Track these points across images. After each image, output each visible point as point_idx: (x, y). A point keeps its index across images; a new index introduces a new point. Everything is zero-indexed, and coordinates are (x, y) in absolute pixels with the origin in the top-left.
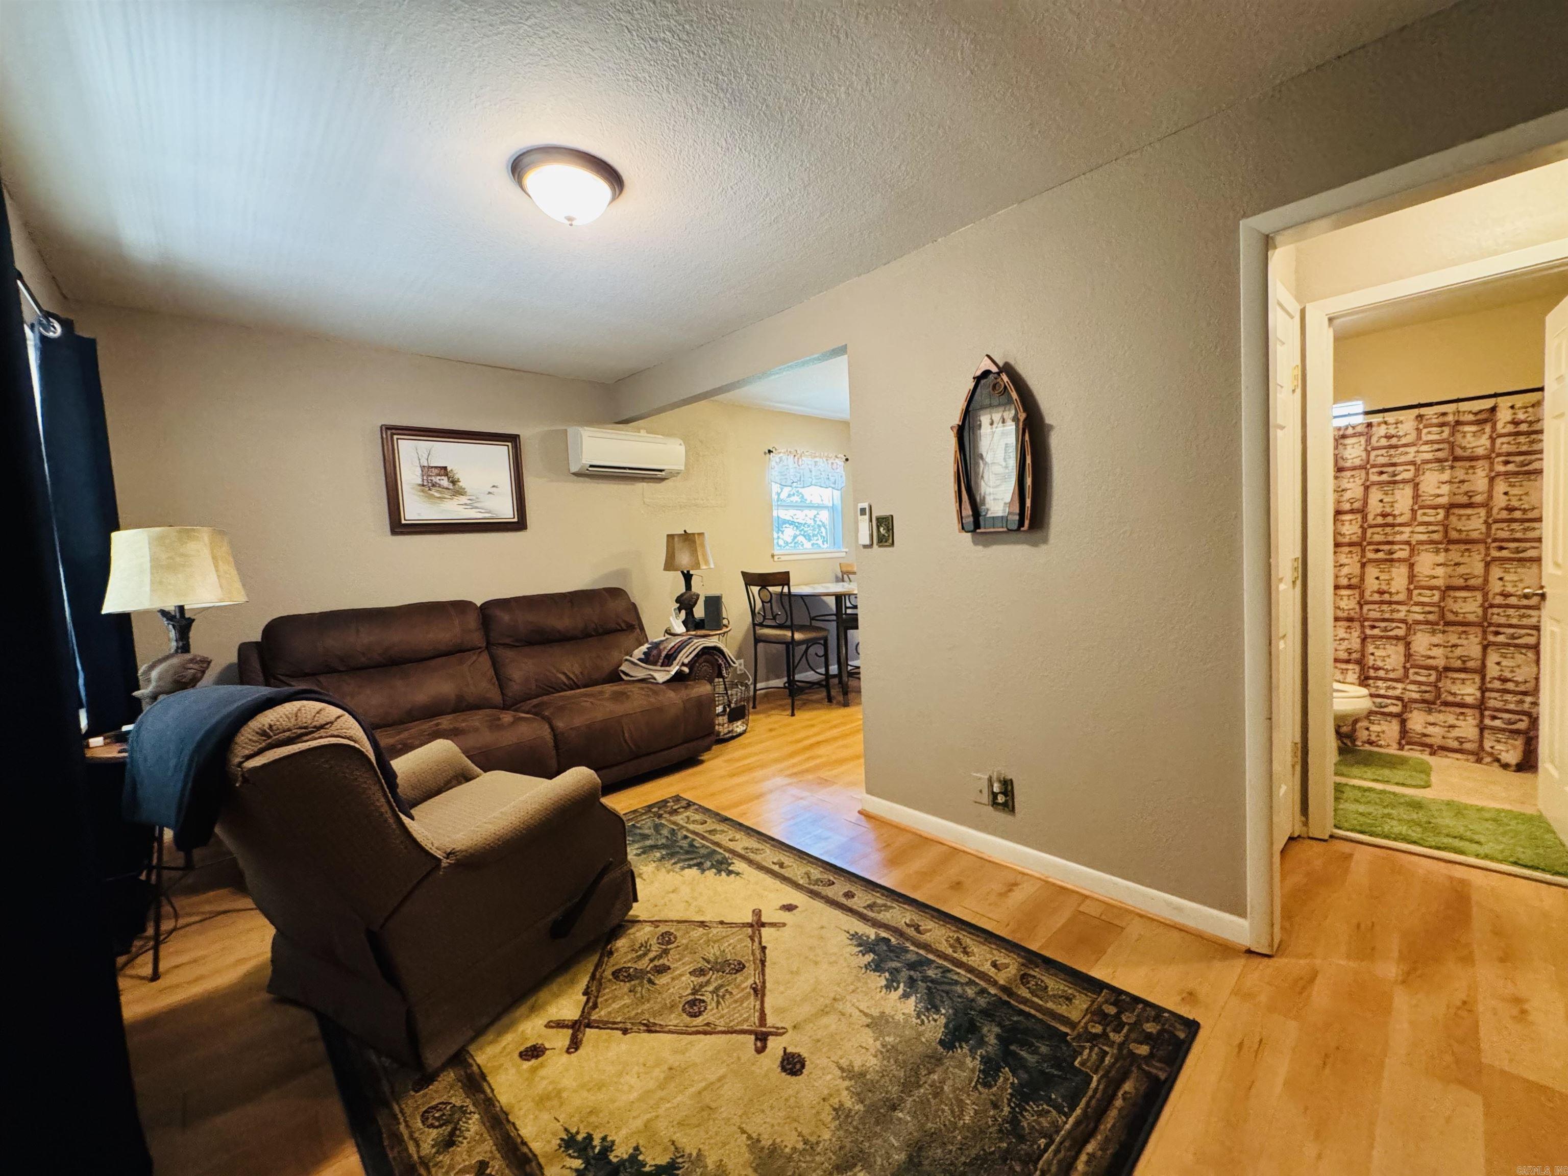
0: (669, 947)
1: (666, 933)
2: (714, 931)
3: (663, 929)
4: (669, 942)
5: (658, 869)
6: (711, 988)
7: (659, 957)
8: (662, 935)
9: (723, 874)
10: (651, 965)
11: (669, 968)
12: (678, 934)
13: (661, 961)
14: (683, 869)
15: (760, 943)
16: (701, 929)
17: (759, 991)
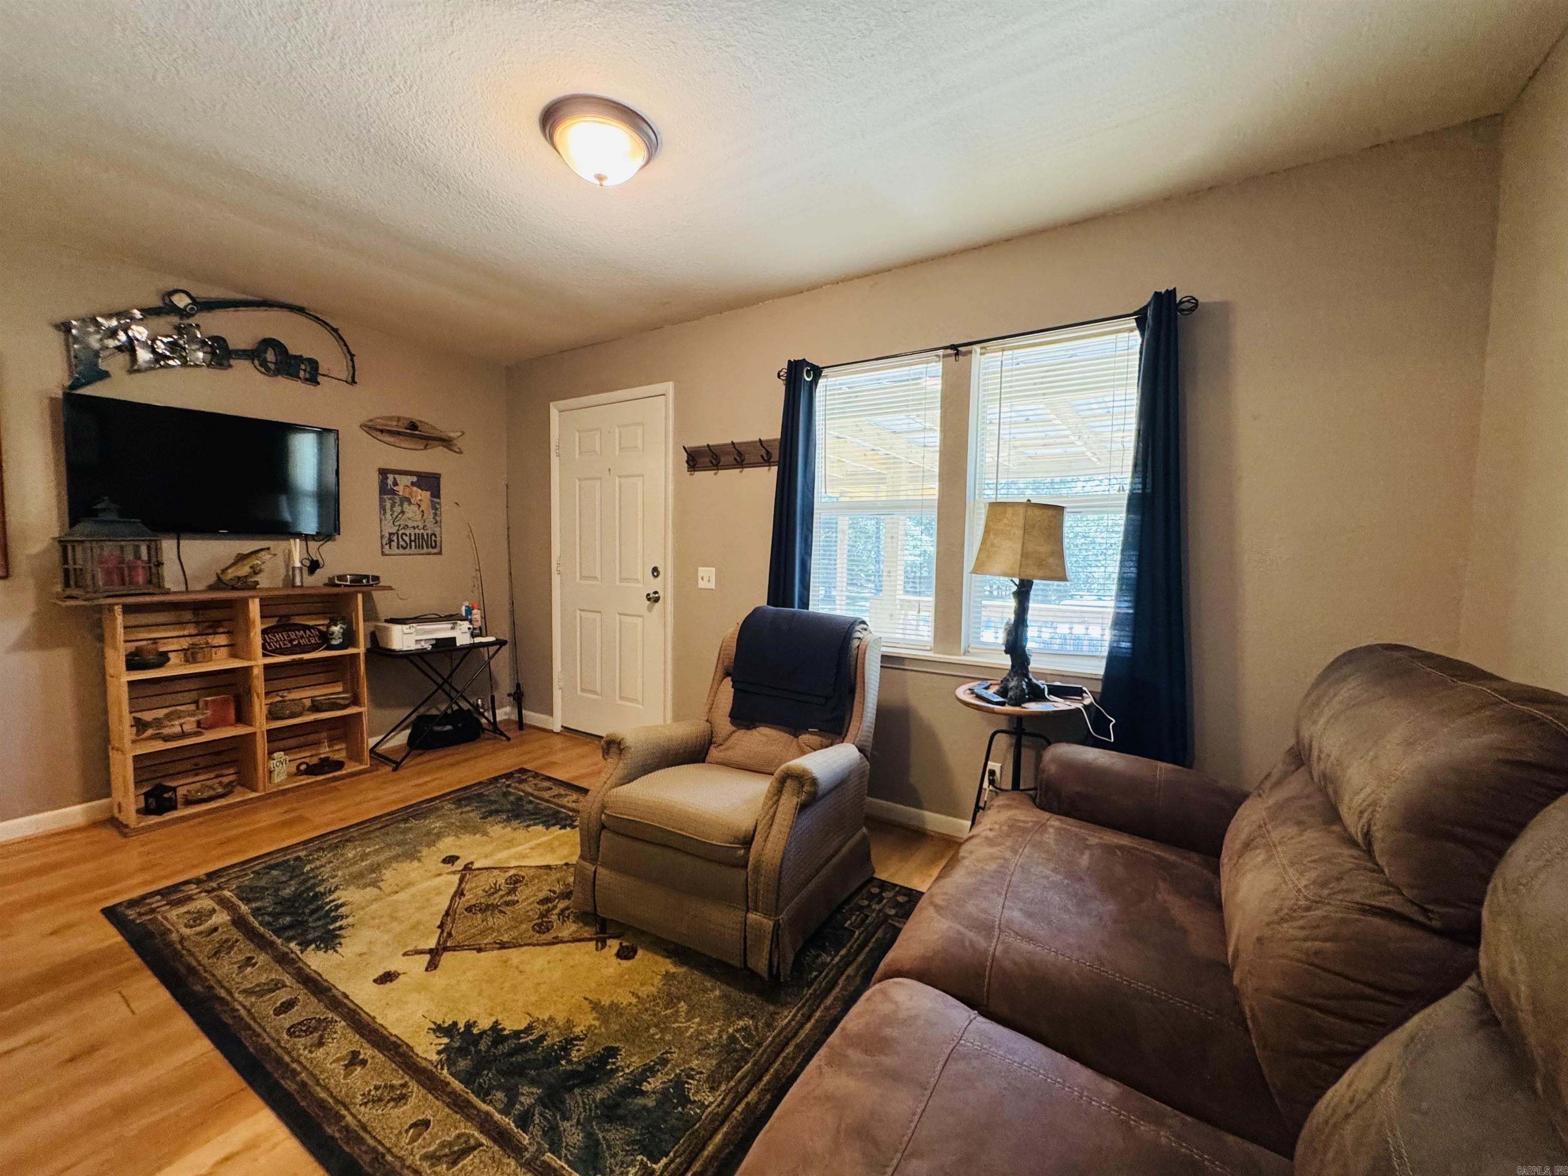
0: (540, 921)
1: (544, 933)
2: (489, 940)
3: (548, 937)
4: (540, 925)
5: (570, 1024)
6: (501, 893)
7: (548, 911)
8: (548, 930)
9: (461, 1026)
10: (555, 903)
11: (538, 903)
12: (531, 932)
13: (546, 907)
14: (529, 1029)
15: (442, 933)
16: (505, 940)
17: (460, 893)
